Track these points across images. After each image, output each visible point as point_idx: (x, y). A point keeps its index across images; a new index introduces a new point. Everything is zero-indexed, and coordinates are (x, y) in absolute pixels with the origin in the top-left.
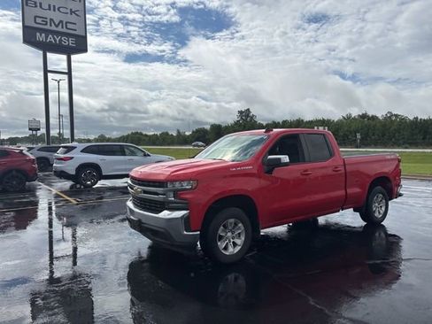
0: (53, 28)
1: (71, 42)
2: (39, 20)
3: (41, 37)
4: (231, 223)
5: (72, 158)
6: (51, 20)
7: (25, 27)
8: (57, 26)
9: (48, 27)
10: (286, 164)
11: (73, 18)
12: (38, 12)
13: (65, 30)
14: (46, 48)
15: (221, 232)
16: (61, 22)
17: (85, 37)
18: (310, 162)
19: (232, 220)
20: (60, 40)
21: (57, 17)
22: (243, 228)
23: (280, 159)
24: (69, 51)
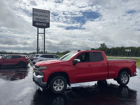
0: (41, 21)
1: (45, 25)
2: (37, 19)
3: (37, 24)
4: (59, 81)
5: (37, 59)
6: (40, 19)
7: (33, 21)
8: (42, 21)
9: (39, 21)
10: (79, 62)
11: (46, 18)
12: (37, 17)
13: (44, 22)
14: (38, 27)
15: (55, 83)
16: (43, 19)
17: (49, 23)
18: (93, 62)
19: (59, 80)
20: (42, 24)
21: (42, 18)
23: (77, 60)
24: (44, 27)
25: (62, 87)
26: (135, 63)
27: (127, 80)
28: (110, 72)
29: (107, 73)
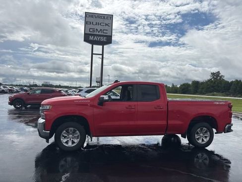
0: (97, 33)
1: (104, 39)
2: (91, 30)
3: (91, 38)
6: (97, 29)
7: (85, 34)
8: (99, 32)
9: (95, 33)
11: (106, 28)
12: (91, 26)
13: (102, 34)
14: (93, 43)
16: (101, 30)
17: (112, 36)
19: (72, 129)
20: (100, 39)
21: (99, 27)
22: (79, 134)
23: (103, 98)
24: (103, 44)
25: (76, 141)
26: (230, 107)
27: (208, 139)
28: (170, 122)
29: (164, 122)
